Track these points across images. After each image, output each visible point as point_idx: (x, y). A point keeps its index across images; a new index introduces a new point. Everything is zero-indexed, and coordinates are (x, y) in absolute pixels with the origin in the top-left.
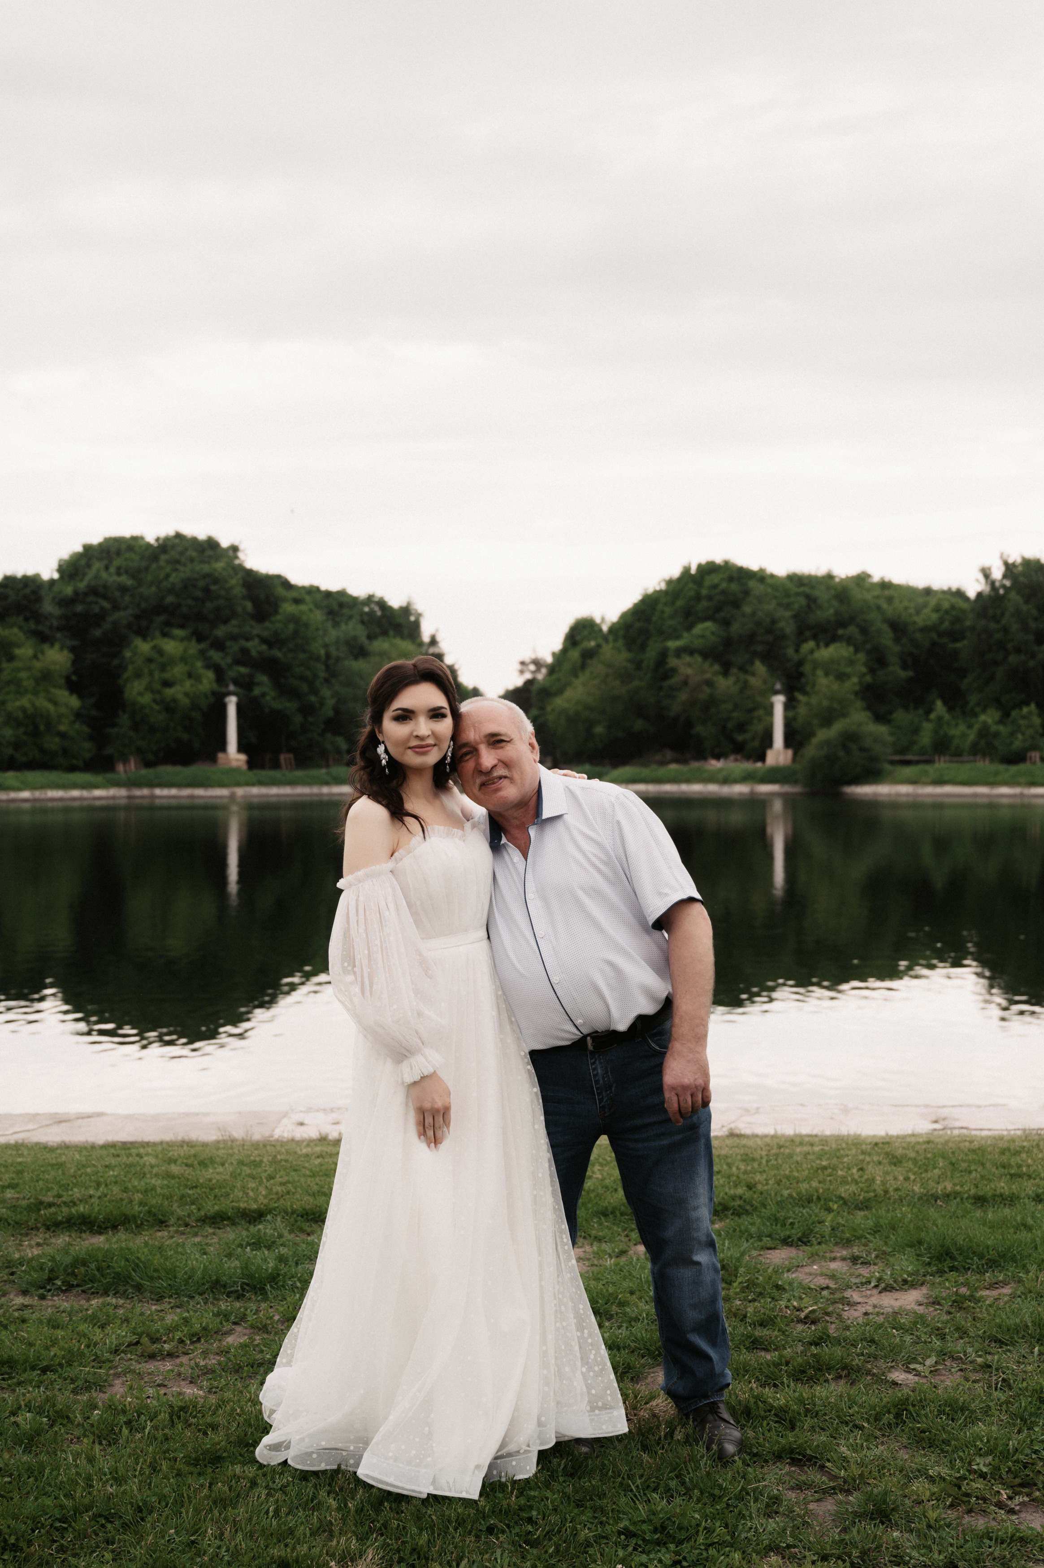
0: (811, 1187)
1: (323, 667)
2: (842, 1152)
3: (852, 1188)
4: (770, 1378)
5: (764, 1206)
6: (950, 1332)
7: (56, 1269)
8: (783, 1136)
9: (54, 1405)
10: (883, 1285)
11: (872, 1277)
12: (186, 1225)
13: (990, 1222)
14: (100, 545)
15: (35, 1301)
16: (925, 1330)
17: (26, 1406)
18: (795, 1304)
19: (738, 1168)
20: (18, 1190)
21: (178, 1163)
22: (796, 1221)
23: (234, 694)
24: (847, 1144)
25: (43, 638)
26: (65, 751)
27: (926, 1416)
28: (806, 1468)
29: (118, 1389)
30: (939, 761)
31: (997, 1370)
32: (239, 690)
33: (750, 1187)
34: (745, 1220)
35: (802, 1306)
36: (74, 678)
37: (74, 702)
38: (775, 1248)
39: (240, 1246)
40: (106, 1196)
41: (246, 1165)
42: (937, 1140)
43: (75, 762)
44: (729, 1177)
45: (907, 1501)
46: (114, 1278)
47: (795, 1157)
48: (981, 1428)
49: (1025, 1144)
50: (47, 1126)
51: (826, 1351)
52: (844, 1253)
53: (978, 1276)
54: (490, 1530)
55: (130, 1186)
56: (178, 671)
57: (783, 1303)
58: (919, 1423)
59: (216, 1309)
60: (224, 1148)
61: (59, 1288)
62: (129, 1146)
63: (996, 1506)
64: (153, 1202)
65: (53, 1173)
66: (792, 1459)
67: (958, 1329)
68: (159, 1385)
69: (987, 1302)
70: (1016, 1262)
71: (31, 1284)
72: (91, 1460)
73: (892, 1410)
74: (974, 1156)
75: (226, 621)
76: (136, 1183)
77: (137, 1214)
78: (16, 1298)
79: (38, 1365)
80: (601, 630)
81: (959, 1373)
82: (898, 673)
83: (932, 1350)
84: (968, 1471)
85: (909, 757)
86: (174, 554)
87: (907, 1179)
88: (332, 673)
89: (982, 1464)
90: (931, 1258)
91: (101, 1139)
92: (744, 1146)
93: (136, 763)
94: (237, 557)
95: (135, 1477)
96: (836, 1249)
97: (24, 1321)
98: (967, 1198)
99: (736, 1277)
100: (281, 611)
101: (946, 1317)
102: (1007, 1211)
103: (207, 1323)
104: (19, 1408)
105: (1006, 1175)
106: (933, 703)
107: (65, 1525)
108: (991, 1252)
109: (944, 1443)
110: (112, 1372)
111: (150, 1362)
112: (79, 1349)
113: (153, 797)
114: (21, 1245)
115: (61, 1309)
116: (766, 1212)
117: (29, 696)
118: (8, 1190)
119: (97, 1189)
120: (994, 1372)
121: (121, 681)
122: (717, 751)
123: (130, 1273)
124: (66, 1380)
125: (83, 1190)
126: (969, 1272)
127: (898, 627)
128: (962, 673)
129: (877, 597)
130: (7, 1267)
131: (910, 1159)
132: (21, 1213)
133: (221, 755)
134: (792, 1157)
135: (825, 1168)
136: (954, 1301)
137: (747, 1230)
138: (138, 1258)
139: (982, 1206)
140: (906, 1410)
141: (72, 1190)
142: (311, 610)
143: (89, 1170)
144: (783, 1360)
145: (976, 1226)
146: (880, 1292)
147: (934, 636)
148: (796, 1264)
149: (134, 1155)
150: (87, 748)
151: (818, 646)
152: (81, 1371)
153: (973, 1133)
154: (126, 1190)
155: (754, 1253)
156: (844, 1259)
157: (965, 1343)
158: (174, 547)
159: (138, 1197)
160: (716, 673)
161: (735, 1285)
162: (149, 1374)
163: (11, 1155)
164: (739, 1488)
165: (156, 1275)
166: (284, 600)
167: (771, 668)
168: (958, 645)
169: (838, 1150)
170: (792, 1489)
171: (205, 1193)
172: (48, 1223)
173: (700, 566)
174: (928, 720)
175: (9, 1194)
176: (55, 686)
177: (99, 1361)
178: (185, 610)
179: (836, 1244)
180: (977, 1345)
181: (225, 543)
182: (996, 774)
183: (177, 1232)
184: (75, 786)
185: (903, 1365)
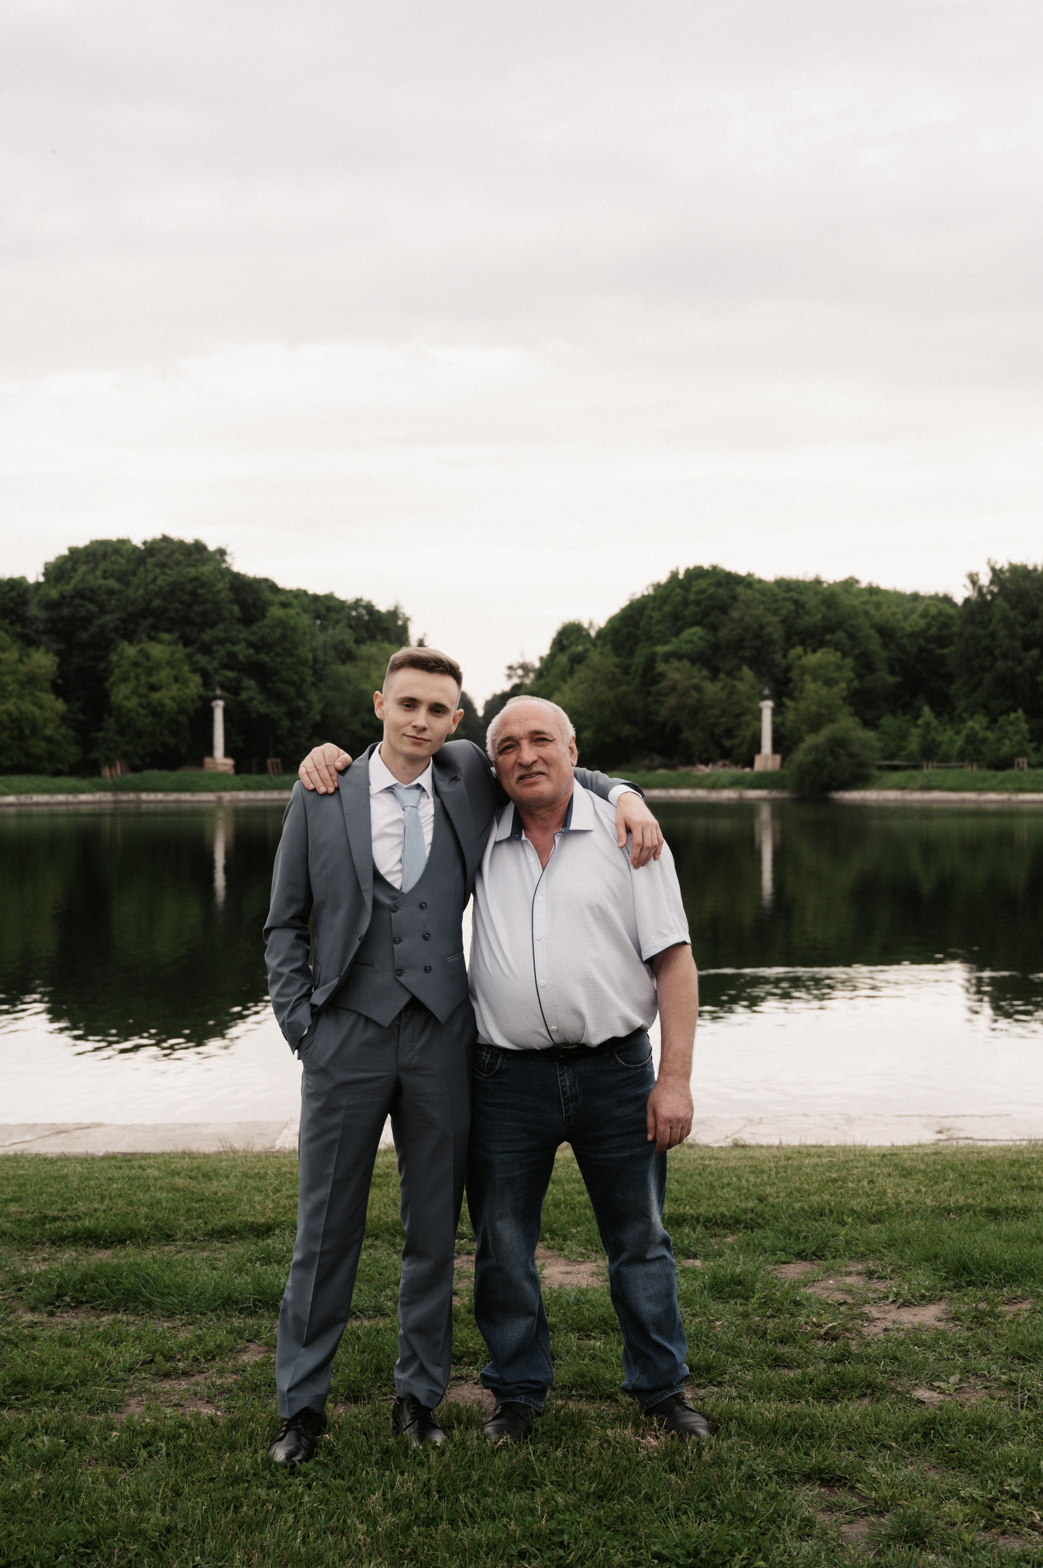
0: (822, 1199)
1: (311, 672)
2: (851, 1164)
3: (864, 1200)
4: (794, 1396)
5: (776, 1219)
6: (973, 1348)
7: (64, 1285)
8: (789, 1147)
9: (71, 1427)
10: (901, 1300)
11: (890, 1292)
12: (194, 1239)
13: (1005, 1235)
14: (86, 548)
15: (44, 1318)
16: (947, 1347)
17: (42, 1427)
18: (814, 1320)
19: (747, 1181)
20: (21, 1203)
21: (182, 1175)
22: (809, 1235)
23: (221, 698)
24: (855, 1156)
25: (29, 642)
26: (51, 756)
27: (954, 1435)
28: (835, 1489)
29: (135, 1410)
30: (927, 768)
31: (1022, 1387)
32: (225, 694)
33: (761, 1200)
34: (758, 1233)
35: (822, 1322)
36: (59, 681)
37: (60, 706)
38: (789, 1263)
39: (250, 1261)
40: (111, 1210)
41: (251, 1178)
42: (945, 1151)
43: (60, 766)
44: (739, 1189)
45: (940, 1523)
46: (124, 1294)
47: (804, 1169)
48: (1010, 1447)
49: (1034, 1155)
50: (45, 1137)
51: (848, 1368)
52: (860, 1267)
53: (996, 1291)
54: (522, 1555)
55: (135, 1200)
56: (164, 675)
57: (802, 1319)
58: (948, 1442)
59: (229, 1327)
60: (227, 1160)
61: (69, 1305)
62: (129, 1157)
63: (1029, 1527)
64: (160, 1215)
65: (56, 1186)
66: (822, 1480)
67: (980, 1346)
68: (175, 1405)
69: (1007, 1318)
70: (1033, 1276)
71: (40, 1300)
72: (112, 1484)
73: (920, 1429)
74: (984, 1168)
75: (213, 625)
76: (141, 1197)
77: (143, 1227)
78: (24, 1315)
79: (52, 1384)
80: (588, 635)
81: (984, 1391)
82: (886, 679)
83: (956, 1367)
84: (1000, 1491)
85: (896, 762)
86: (161, 557)
87: (918, 1191)
88: (320, 678)
89: (1013, 1485)
90: (947, 1273)
91: (100, 1150)
92: (751, 1158)
93: (121, 768)
94: (224, 561)
95: (157, 1501)
96: (850, 1263)
97: (34, 1339)
98: (981, 1211)
99: (754, 1292)
100: (268, 615)
101: (968, 1334)
102: (1020, 1224)
103: (222, 1341)
104: (36, 1429)
105: (1017, 1188)
106: (920, 708)
107: (89, 1551)
108: (1008, 1267)
109: (973, 1462)
110: (127, 1391)
111: (165, 1380)
112: (93, 1368)
113: (140, 801)
114: (26, 1260)
115: (72, 1326)
116: (780, 1226)
117: (14, 700)
118: (12, 1204)
119: (102, 1203)
120: (1020, 1390)
121: (107, 685)
122: (704, 756)
123: (140, 1289)
124: (80, 1399)
125: (87, 1203)
126: (987, 1287)
127: (885, 633)
128: (950, 678)
129: (865, 603)
130: (15, 1283)
131: (920, 1170)
132: (25, 1227)
133: (207, 760)
134: (800, 1169)
135: (835, 1181)
136: (975, 1317)
137: (760, 1244)
138: (148, 1274)
139: (995, 1219)
140: (934, 1429)
141: (76, 1203)
142: (298, 614)
143: (92, 1182)
144: (807, 1378)
145: (991, 1239)
146: (898, 1308)
147: (922, 641)
148: (812, 1279)
149: (136, 1167)
150: (73, 752)
151: (805, 652)
152: (96, 1390)
153: (979, 1143)
154: (131, 1203)
155: (770, 1267)
156: (859, 1274)
157: (988, 1360)
158: (160, 550)
159: (144, 1210)
160: (705, 678)
161: (753, 1300)
162: (166, 1393)
163: (12, 1167)
164: (771, 1511)
165: (166, 1291)
166: (272, 604)
167: (759, 674)
168: (945, 651)
169: (847, 1162)
170: (823, 1510)
171: (211, 1206)
172: (54, 1238)
173: (688, 571)
174: (916, 726)
175: (13, 1208)
176: (41, 690)
177: (114, 1381)
178: (172, 614)
179: (851, 1258)
180: (1000, 1363)
181: (212, 547)
182: (985, 779)
183: (184, 1246)
184: (61, 791)
185: (927, 1383)
